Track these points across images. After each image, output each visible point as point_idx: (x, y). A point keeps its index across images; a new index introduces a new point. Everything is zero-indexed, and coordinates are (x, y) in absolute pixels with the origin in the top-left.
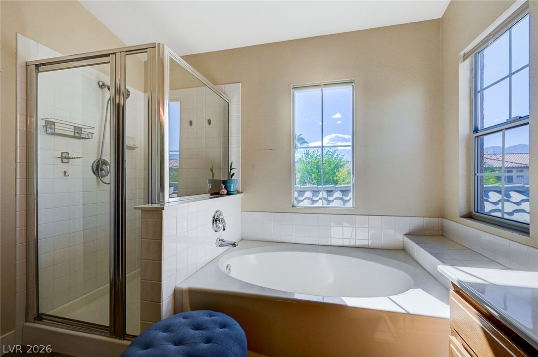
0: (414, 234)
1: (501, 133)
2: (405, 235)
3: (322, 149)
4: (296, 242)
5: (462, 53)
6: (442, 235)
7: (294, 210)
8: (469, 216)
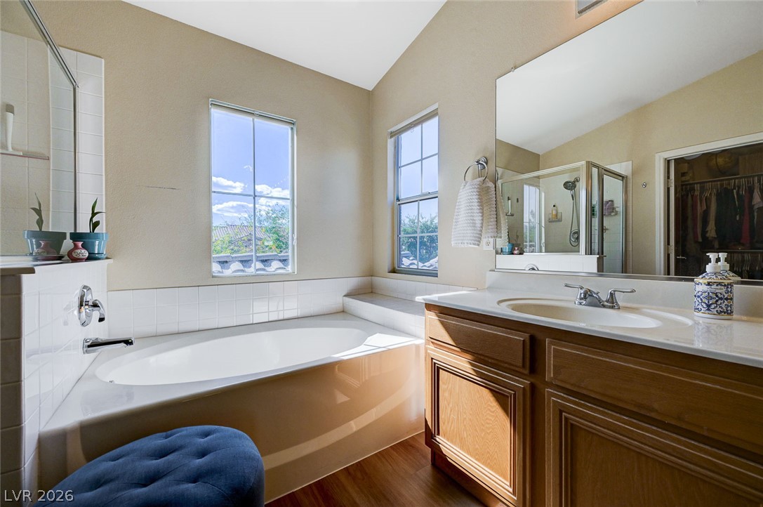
0: (354, 294)
1: (417, 203)
2: (347, 295)
3: (254, 198)
4: (220, 326)
5: (390, 130)
6: (372, 292)
7: (215, 281)
8: (394, 271)
